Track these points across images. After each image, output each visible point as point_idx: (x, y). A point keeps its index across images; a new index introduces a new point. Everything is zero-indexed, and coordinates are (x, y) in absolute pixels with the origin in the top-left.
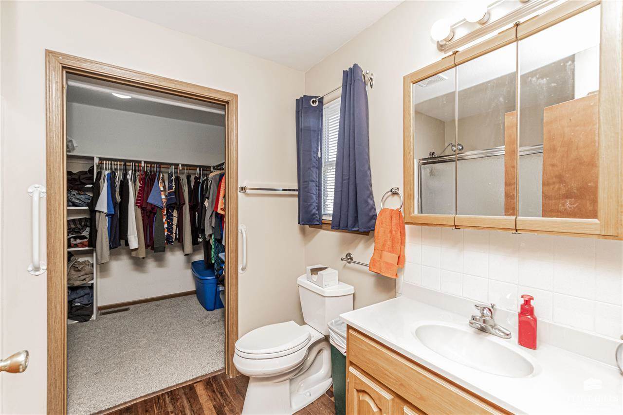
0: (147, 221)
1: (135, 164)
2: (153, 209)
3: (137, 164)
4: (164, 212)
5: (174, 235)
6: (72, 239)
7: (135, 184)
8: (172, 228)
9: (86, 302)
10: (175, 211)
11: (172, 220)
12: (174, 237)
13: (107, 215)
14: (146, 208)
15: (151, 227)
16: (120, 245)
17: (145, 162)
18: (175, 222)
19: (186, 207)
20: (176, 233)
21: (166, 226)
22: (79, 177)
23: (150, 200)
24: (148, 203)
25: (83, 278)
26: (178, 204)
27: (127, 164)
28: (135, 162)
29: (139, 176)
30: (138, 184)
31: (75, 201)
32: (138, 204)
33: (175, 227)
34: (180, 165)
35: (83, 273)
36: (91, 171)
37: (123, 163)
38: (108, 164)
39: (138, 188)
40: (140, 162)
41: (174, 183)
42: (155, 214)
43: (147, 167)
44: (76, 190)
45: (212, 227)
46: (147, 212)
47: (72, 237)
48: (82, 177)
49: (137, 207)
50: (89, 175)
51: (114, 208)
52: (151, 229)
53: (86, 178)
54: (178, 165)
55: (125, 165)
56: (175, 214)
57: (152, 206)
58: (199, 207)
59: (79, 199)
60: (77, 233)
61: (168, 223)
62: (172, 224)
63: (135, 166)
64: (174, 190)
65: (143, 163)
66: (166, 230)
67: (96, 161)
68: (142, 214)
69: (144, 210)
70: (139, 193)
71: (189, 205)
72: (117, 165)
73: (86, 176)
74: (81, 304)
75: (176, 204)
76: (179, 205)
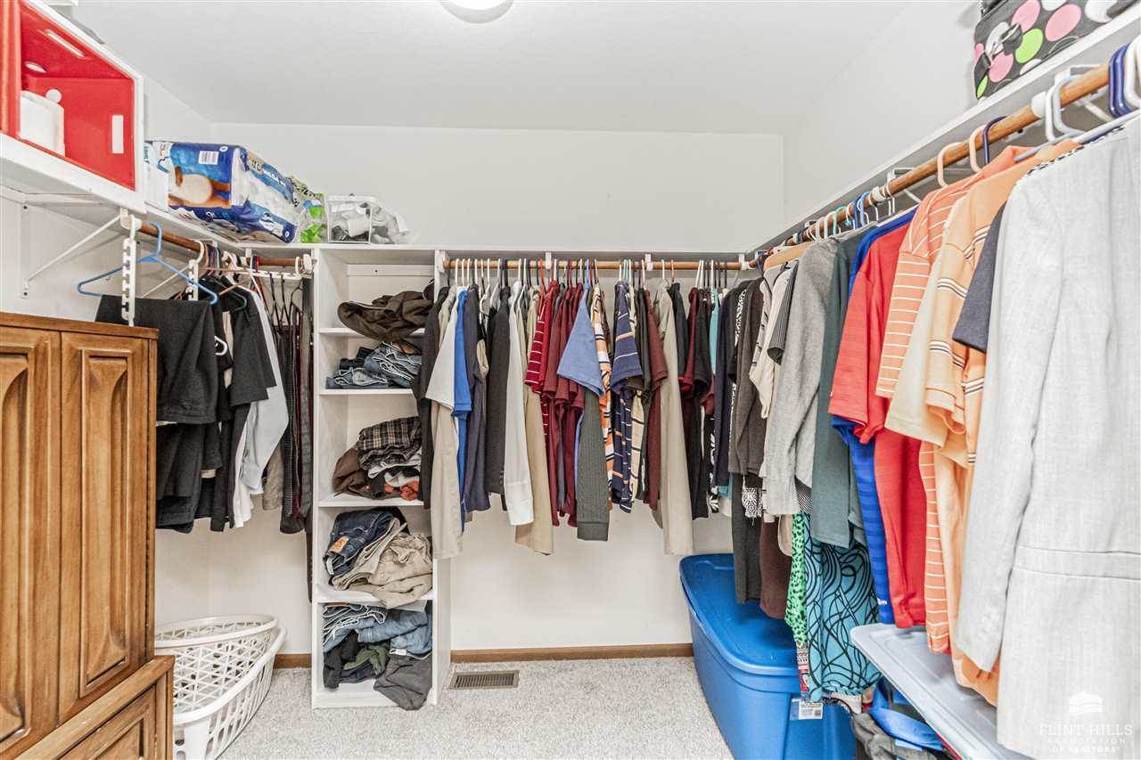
0: (557, 437)
1: (528, 262)
2: (573, 395)
3: (533, 263)
4: (605, 407)
5: (634, 481)
6: (388, 477)
7: (525, 319)
8: (629, 459)
9: (420, 649)
10: (637, 401)
11: (628, 432)
12: (634, 490)
13: (455, 414)
14: (554, 393)
15: (569, 451)
16: (488, 506)
17: (554, 256)
18: (637, 438)
19: (670, 389)
20: (639, 478)
21: (610, 449)
22: (401, 307)
23: (565, 369)
24: (558, 377)
25: (407, 585)
26: (648, 379)
27: (510, 263)
28: (530, 256)
29: (537, 295)
30: (533, 318)
31: (395, 372)
32: (534, 380)
33: (636, 456)
34: (648, 257)
35: (408, 571)
36: (430, 289)
37: (499, 263)
38: (465, 268)
39: (532, 331)
40: (542, 256)
41: (632, 312)
42: (578, 412)
43: (558, 268)
44: (396, 342)
45: (798, 483)
46: (557, 407)
47: (387, 470)
48: (407, 306)
49: (530, 389)
50: (425, 302)
51: (473, 392)
52: (568, 460)
53: (418, 308)
54: (641, 257)
55: (505, 267)
56: (638, 411)
57: (573, 389)
58: (712, 392)
59: (403, 368)
60: (399, 458)
61: (617, 441)
62: (629, 447)
63: (529, 268)
64: (633, 333)
65: (548, 257)
66: (610, 464)
67: (440, 260)
68: (543, 411)
69: (547, 400)
70: (535, 347)
71: (681, 384)
72: (485, 267)
73: (417, 303)
74: (408, 652)
75: (640, 379)
76: (651, 383)
